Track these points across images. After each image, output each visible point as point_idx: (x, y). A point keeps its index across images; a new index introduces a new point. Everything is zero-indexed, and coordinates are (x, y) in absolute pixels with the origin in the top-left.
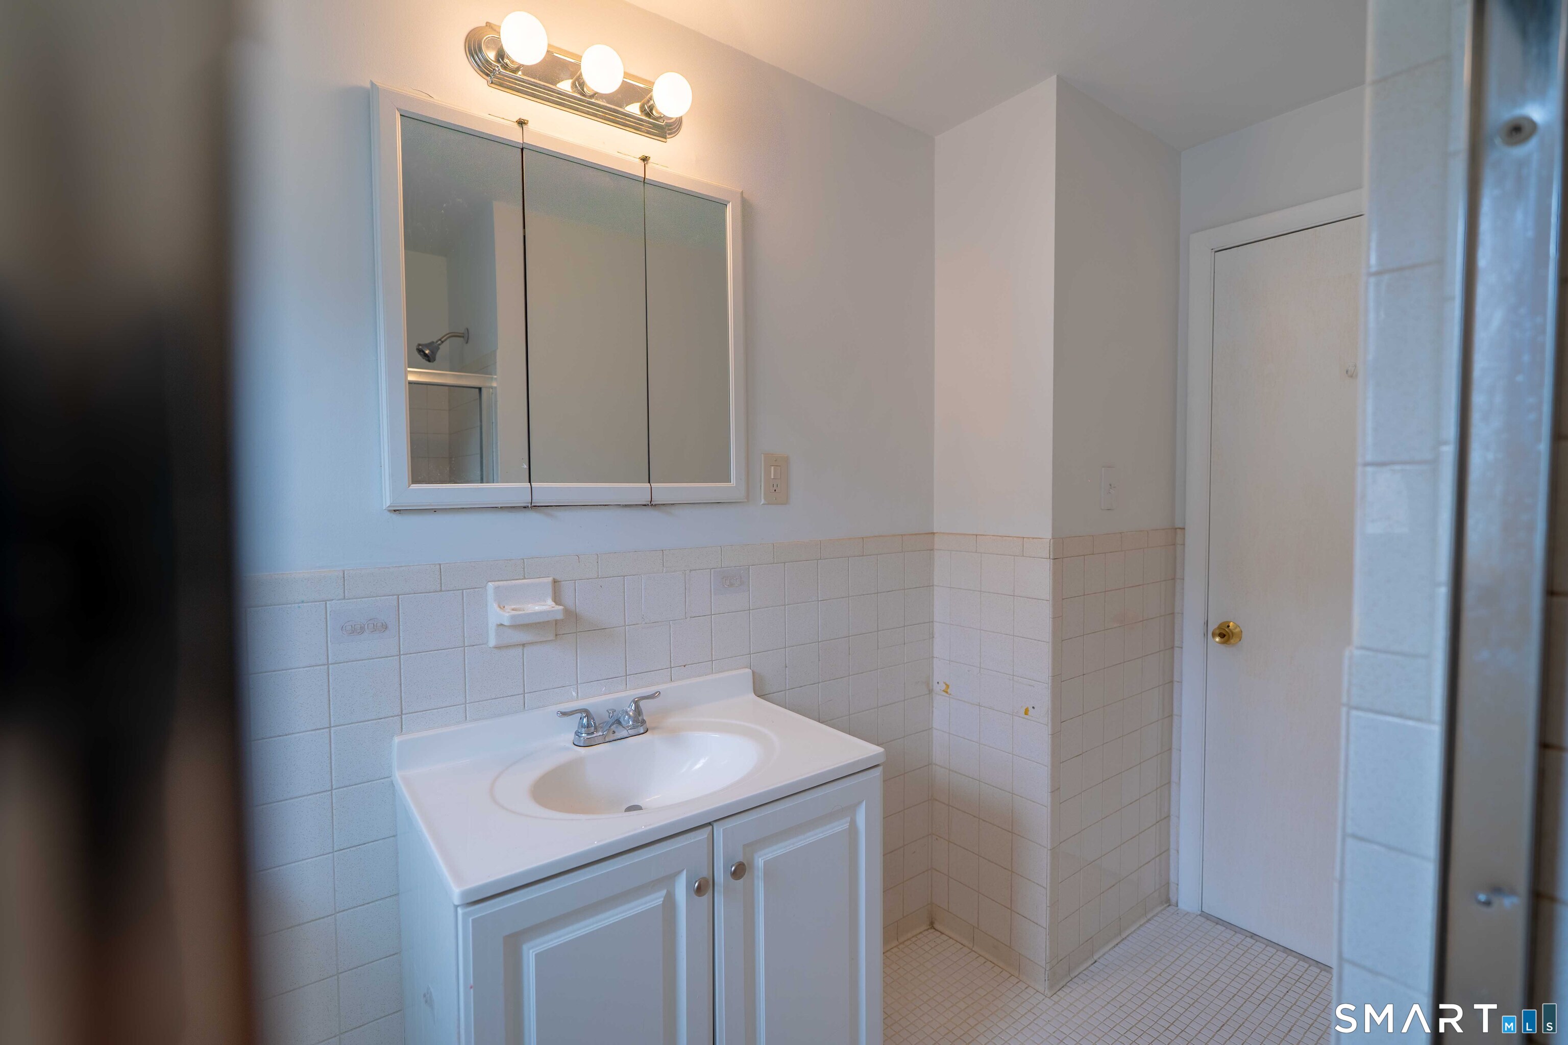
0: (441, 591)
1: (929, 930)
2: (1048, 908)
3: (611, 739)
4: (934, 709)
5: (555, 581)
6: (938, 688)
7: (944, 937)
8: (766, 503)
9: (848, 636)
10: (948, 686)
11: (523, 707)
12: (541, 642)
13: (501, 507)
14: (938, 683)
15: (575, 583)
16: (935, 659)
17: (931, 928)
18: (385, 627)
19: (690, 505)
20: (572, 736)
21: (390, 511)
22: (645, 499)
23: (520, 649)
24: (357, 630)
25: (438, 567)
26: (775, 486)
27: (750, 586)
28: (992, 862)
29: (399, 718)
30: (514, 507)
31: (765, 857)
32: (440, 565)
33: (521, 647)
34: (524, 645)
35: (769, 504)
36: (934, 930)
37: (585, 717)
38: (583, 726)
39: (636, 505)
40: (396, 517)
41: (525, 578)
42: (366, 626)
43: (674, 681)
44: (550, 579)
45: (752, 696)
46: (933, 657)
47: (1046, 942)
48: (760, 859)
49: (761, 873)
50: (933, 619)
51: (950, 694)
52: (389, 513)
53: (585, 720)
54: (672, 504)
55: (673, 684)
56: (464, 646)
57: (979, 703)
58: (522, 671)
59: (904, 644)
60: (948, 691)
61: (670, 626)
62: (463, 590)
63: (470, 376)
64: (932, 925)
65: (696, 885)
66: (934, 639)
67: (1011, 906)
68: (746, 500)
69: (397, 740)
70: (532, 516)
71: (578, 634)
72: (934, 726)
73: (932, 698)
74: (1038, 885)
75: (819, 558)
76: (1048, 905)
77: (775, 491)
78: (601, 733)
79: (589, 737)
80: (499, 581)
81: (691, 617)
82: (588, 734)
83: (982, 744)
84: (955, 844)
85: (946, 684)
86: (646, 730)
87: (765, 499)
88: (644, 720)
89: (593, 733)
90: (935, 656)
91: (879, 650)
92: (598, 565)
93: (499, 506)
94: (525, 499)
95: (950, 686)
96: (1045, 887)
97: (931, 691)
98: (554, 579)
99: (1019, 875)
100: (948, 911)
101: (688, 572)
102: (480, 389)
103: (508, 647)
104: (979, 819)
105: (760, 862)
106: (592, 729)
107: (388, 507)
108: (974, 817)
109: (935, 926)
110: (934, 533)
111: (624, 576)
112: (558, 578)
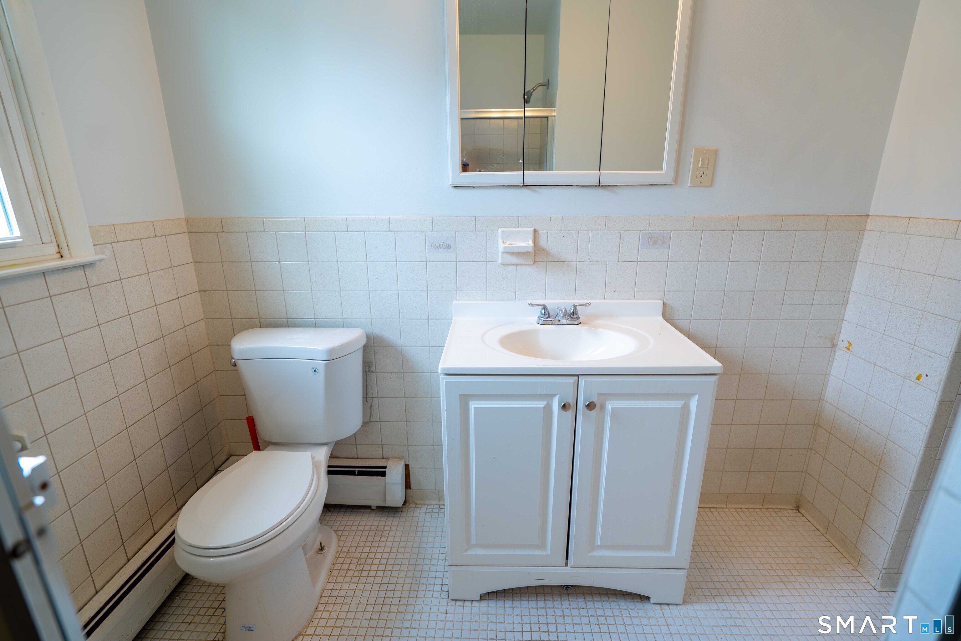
0: (475, 231)
1: (793, 510)
2: (896, 531)
3: (556, 324)
4: (835, 360)
5: (535, 231)
6: (841, 344)
7: (804, 519)
8: (692, 185)
9: (754, 290)
10: (850, 344)
11: (515, 298)
12: (526, 264)
13: (507, 186)
14: (843, 340)
15: (548, 232)
16: (845, 322)
17: (796, 510)
18: (450, 247)
19: (630, 186)
20: (536, 318)
21: (453, 187)
22: (596, 182)
23: (515, 267)
24: (438, 247)
25: (474, 218)
26: (702, 173)
27: (671, 245)
28: (855, 483)
29: (456, 292)
30: (514, 186)
31: (613, 405)
32: (476, 217)
33: (515, 266)
34: (517, 265)
35: (694, 187)
36: (798, 512)
37: (543, 309)
38: (542, 314)
39: (589, 186)
40: (455, 190)
41: (519, 228)
42: (442, 245)
43: (606, 299)
44: (532, 229)
45: (661, 318)
46: (843, 320)
47: (887, 554)
48: (609, 405)
49: (609, 414)
50: (850, 289)
51: (851, 351)
52: (452, 188)
53: (543, 311)
54: (615, 185)
55: (605, 301)
56: (486, 261)
57: (875, 363)
58: (515, 279)
59: (812, 305)
60: (850, 348)
61: (607, 265)
62: (486, 231)
63: (546, 110)
64: (797, 508)
65: (563, 404)
66: (848, 305)
67: (864, 519)
68: (673, 183)
69: (454, 302)
70: (525, 191)
71: (548, 263)
72: (832, 373)
73: (835, 352)
74: (892, 512)
75: (736, 229)
76: (897, 529)
77: (701, 176)
78: (551, 319)
79: (545, 320)
80: (505, 228)
81: (622, 261)
82: (544, 318)
83: (869, 395)
84: (828, 461)
85: (849, 343)
86: (579, 323)
87: (691, 183)
88: (579, 317)
89: (547, 318)
90: (845, 319)
91: (783, 305)
92: (562, 223)
93: (506, 185)
94: (519, 181)
95: (852, 345)
96: (898, 516)
97: (834, 346)
98: (535, 229)
99: (876, 499)
100: (812, 504)
101: (623, 232)
102: (547, 117)
103: (508, 264)
104: (853, 449)
105: (610, 405)
106: (547, 316)
107: (451, 185)
108: (849, 447)
109: (800, 510)
110: (868, 216)
111: (579, 231)
112: (537, 229)
